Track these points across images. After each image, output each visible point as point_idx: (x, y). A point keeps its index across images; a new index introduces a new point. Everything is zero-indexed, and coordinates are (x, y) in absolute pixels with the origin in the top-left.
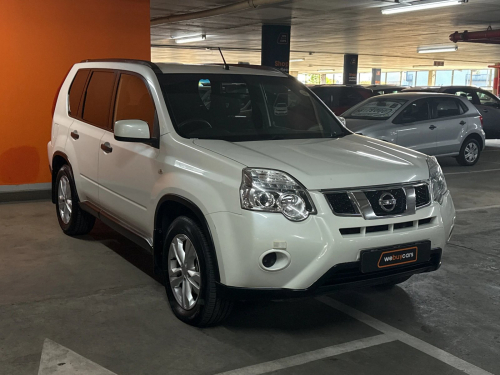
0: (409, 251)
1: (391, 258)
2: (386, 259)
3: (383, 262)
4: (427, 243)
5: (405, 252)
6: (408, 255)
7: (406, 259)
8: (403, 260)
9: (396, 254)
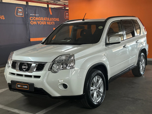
1: (20, 86)
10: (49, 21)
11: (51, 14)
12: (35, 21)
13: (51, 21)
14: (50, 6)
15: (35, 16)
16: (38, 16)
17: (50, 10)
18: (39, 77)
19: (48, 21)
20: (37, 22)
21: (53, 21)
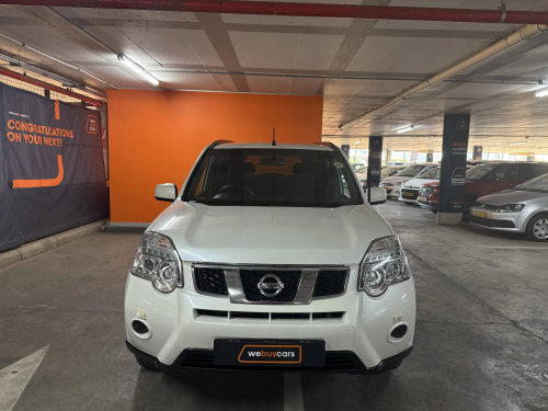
0: (288, 350)
1: (258, 354)
2: (251, 354)
3: (245, 356)
4: (320, 344)
5: (282, 350)
6: (286, 354)
7: (282, 358)
8: (277, 359)
9: (265, 350)
10: (49, 136)
11: (58, 117)
12: (18, 132)
13: (54, 137)
14: (54, 96)
15: (20, 119)
16: (27, 121)
17: (57, 105)
18: (338, 315)
19: (46, 136)
20: (22, 136)
21: (59, 137)
